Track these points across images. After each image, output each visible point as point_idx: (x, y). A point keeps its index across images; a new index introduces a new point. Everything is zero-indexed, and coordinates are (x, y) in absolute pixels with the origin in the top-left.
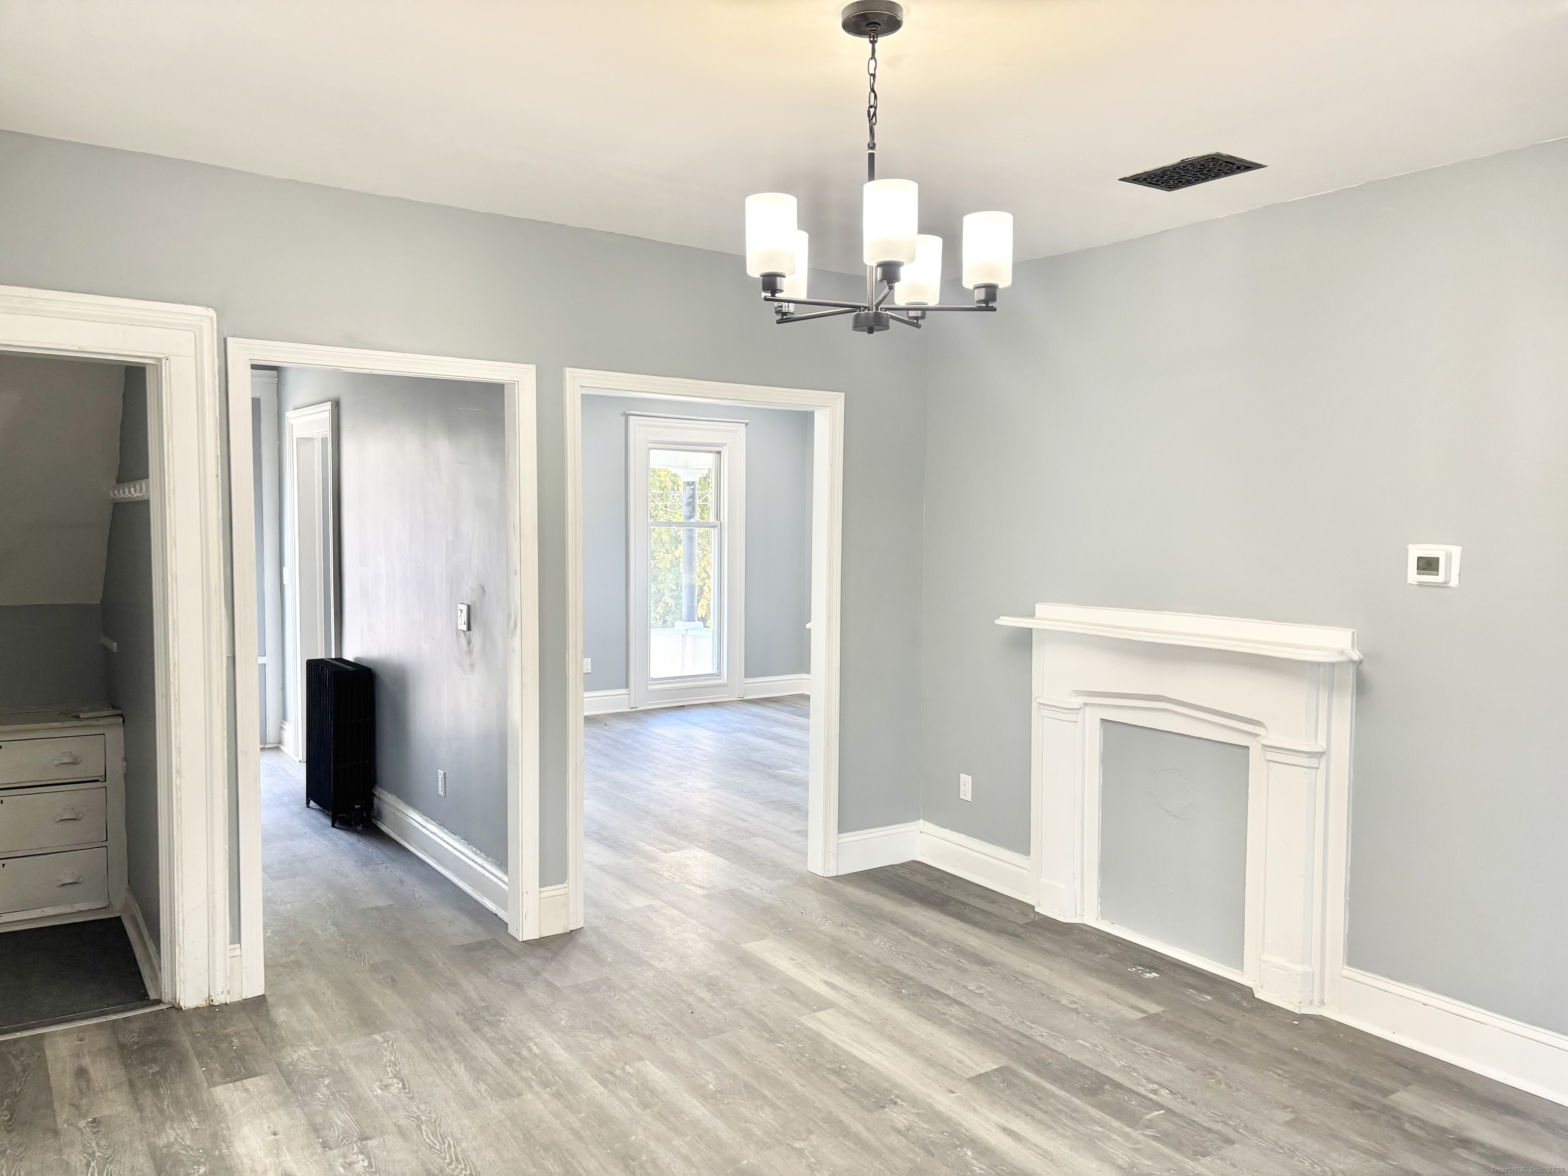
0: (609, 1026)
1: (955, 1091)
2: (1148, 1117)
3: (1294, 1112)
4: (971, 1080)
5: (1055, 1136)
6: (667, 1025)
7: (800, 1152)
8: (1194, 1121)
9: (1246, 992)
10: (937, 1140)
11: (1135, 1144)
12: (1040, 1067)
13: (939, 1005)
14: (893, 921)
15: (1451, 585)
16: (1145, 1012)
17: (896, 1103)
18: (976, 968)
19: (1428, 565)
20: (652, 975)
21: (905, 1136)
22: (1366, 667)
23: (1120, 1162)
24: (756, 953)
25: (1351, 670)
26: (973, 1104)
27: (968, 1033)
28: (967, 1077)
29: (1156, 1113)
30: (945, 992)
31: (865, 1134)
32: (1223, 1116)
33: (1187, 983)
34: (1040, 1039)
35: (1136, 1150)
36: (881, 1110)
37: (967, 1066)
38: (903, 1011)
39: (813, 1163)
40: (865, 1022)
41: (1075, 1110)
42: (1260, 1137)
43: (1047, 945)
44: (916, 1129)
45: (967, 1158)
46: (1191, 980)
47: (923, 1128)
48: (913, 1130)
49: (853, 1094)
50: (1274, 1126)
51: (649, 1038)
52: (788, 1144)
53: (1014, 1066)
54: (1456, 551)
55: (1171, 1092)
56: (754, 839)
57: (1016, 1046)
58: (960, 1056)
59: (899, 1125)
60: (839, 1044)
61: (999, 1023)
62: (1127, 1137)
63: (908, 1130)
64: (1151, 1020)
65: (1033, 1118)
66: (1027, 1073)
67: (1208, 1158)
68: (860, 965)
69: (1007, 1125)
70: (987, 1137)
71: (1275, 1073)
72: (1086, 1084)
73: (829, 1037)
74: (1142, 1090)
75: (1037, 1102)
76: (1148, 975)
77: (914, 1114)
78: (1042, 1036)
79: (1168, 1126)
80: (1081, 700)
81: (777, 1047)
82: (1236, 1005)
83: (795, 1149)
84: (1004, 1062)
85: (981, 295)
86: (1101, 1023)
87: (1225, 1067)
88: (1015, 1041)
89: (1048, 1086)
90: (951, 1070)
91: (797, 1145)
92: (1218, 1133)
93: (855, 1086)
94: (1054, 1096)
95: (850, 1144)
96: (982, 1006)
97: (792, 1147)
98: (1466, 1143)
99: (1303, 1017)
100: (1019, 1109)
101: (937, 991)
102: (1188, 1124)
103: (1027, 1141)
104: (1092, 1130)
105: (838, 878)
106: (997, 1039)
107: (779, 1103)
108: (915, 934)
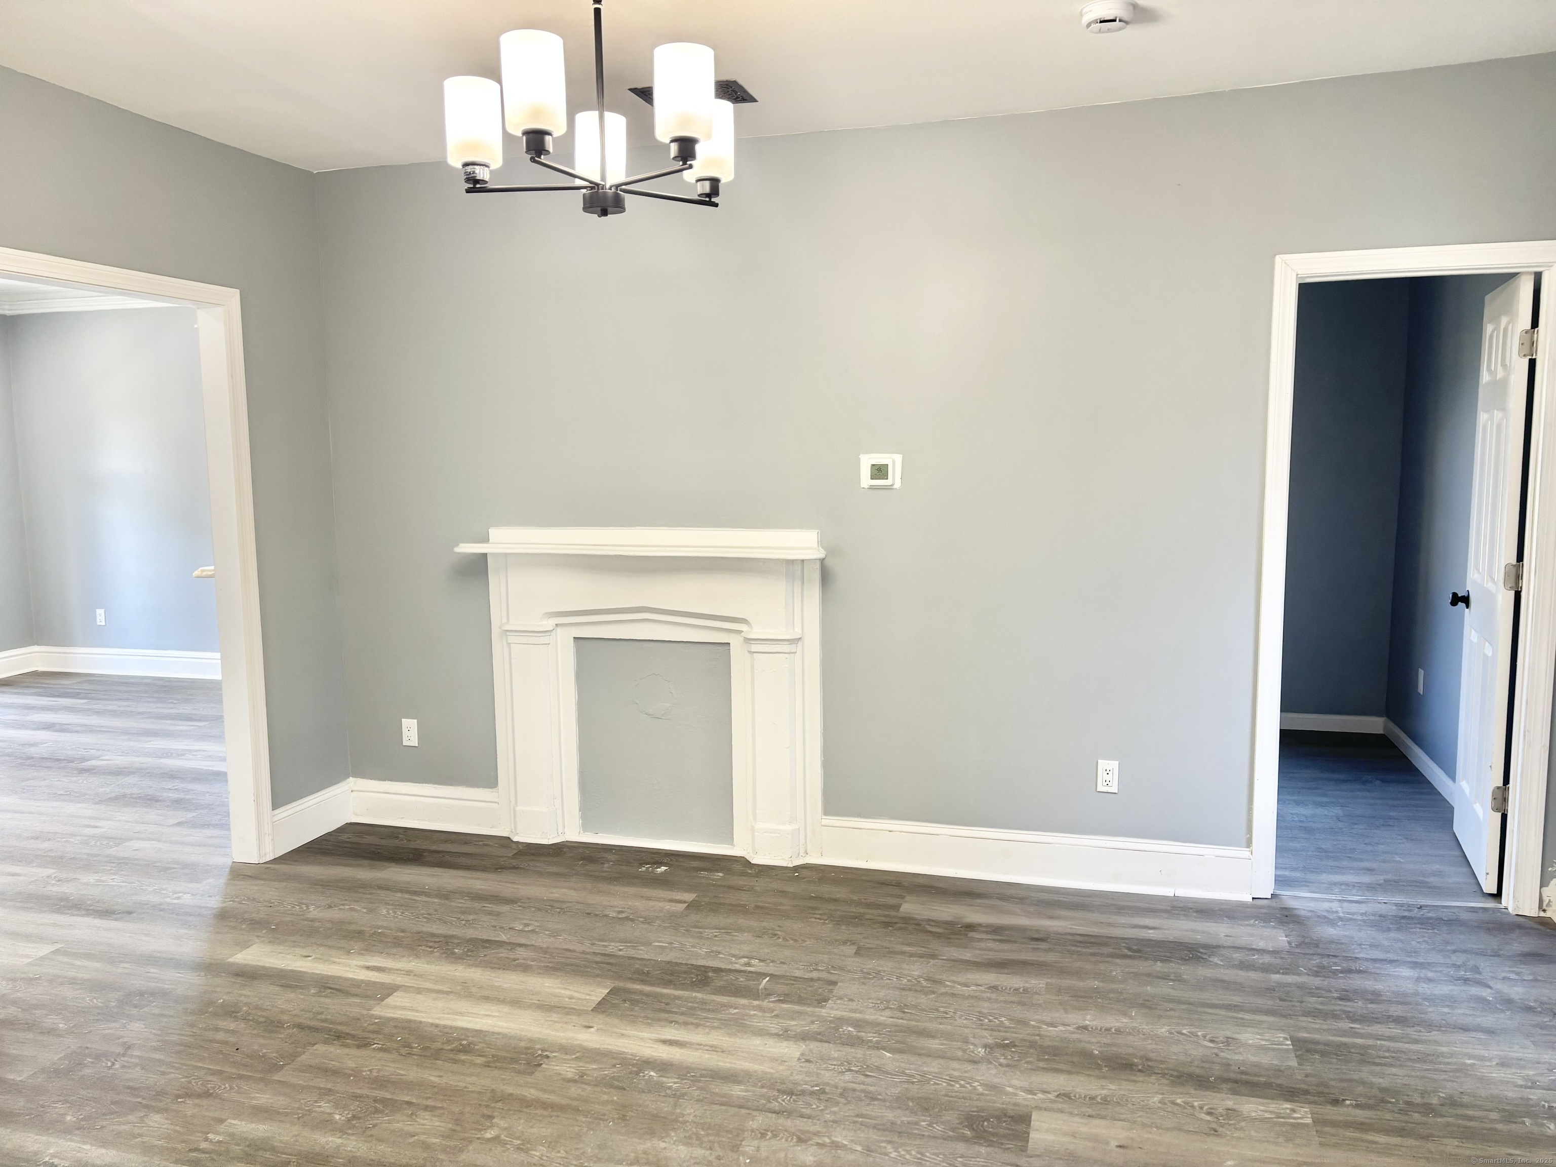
0: (139, 1100)
1: (591, 1025)
2: (761, 986)
3: (854, 944)
4: (595, 1010)
5: (707, 1030)
6: (214, 1073)
7: (496, 1139)
8: (796, 977)
9: (743, 862)
10: (615, 1074)
11: (772, 1012)
12: (643, 976)
13: (504, 953)
14: (380, 888)
15: (895, 487)
16: (685, 902)
17: (548, 1057)
18: (505, 908)
19: (879, 471)
20: (143, 1026)
21: (582, 1083)
22: (829, 562)
23: (774, 1031)
24: (255, 964)
25: (818, 566)
26: (618, 1030)
27: (556, 969)
28: (590, 1009)
29: (765, 981)
30: (497, 939)
31: (545, 1097)
32: (811, 965)
33: (694, 868)
34: (621, 953)
35: (777, 1016)
36: (539, 1069)
37: (579, 999)
38: (473, 969)
39: (520, 1144)
40: (447, 993)
41: (703, 1002)
42: (849, 971)
43: (554, 869)
44: (588, 1072)
45: (655, 1078)
46: (696, 864)
47: (594, 1069)
48: (586, 1074)
49: (499, 1064)
50: (849, 959)
51: (208, 1095)
52: (478, 1138)
53: (621, 984)
54: (898, 458)
55: (761, 961)
56: (127, 844)
57: (607, 967)
58: (567, 993)
59: (570, 1075)
60: (437, 1022)
61: (574, 951)
62: (760, 1008)
63: (582, 1077)
64: (692, 906)
65: (677, 1022)
66: (638, 987)
67: (830, 1002)
68: (389, 940)
69: (663, 1037)
70: (654, 1054)
71: (816, 918)
72: (692, 978)
73: (423, 1020)
74: (738, 967)
75: (668, 1008)
76: (658, 870)
77: (573, 1059)
78: (620, 950)
79: (781, 988)
80: (552, 622)
81: (374, 1049)
82: (743, 874)
83: (489, 1140)
84: (610, 984)
85: (706, 187)
86: (658, 922)
87: (779, 926)
88: (602, 963)
89: (665, 991)
90: (571, 1008)
91: (488, 1135)
92: (819, 979)
93: (493, 1056)
94: (679, 998)
95: (540, 1112)
96: (542, 941)
97: (483, 1139)
98: (970, 927)
99: (796, 868)
100: (659, 1020)
101: (488, 941)
102: (795, 981)
103: (691, 1044)
104: (731, 1014)
105: (276, 861)
106: (585, 967)
107: (430, 1103)
108: (415, 893)
